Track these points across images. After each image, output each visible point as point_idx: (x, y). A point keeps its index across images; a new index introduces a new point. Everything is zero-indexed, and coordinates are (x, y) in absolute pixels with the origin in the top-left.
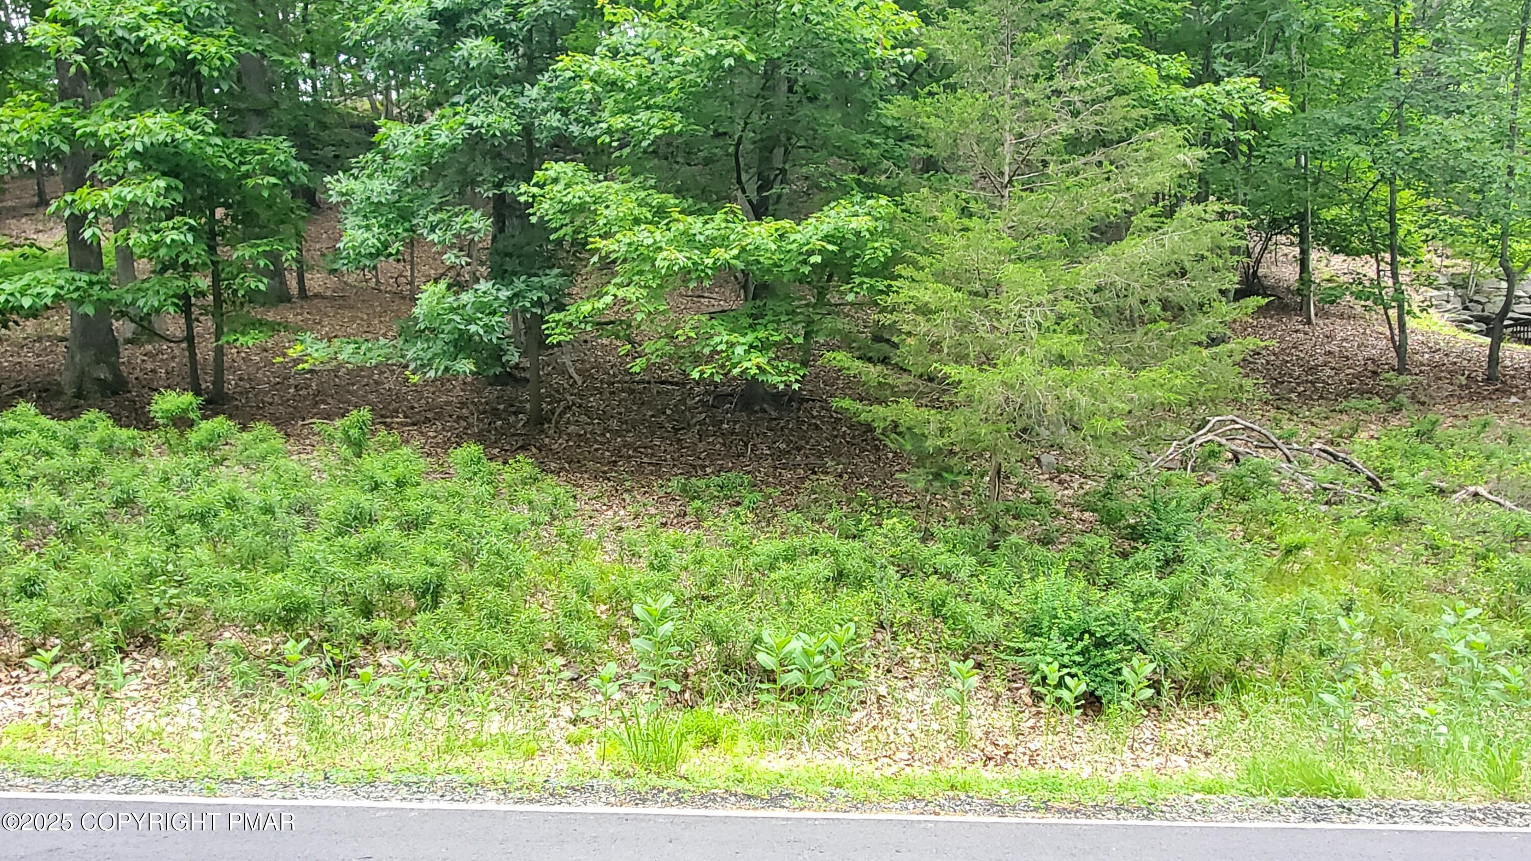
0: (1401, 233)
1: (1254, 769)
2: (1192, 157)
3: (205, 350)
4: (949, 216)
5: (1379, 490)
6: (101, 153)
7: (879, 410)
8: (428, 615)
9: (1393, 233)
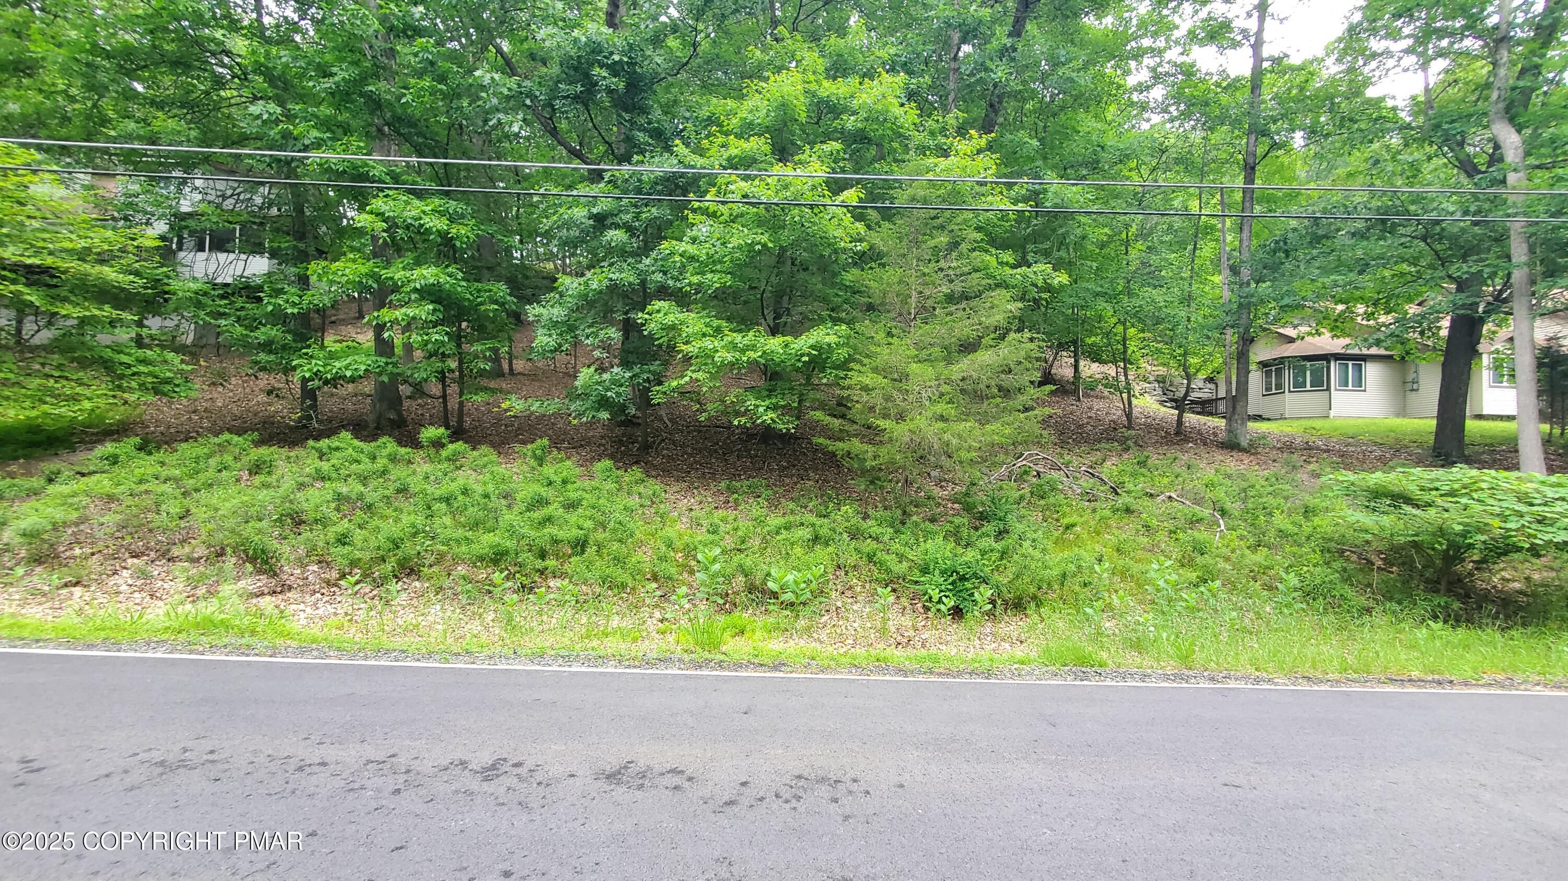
0: (1129, 352)
1: (1047, 650)
2: (1015, 307)
3: (453, 404)
4: (880, 336)
5: (1117, 494)
6: (396, 289)
7: (840, 445)
8: (578, 558)
9: (1125, 352)
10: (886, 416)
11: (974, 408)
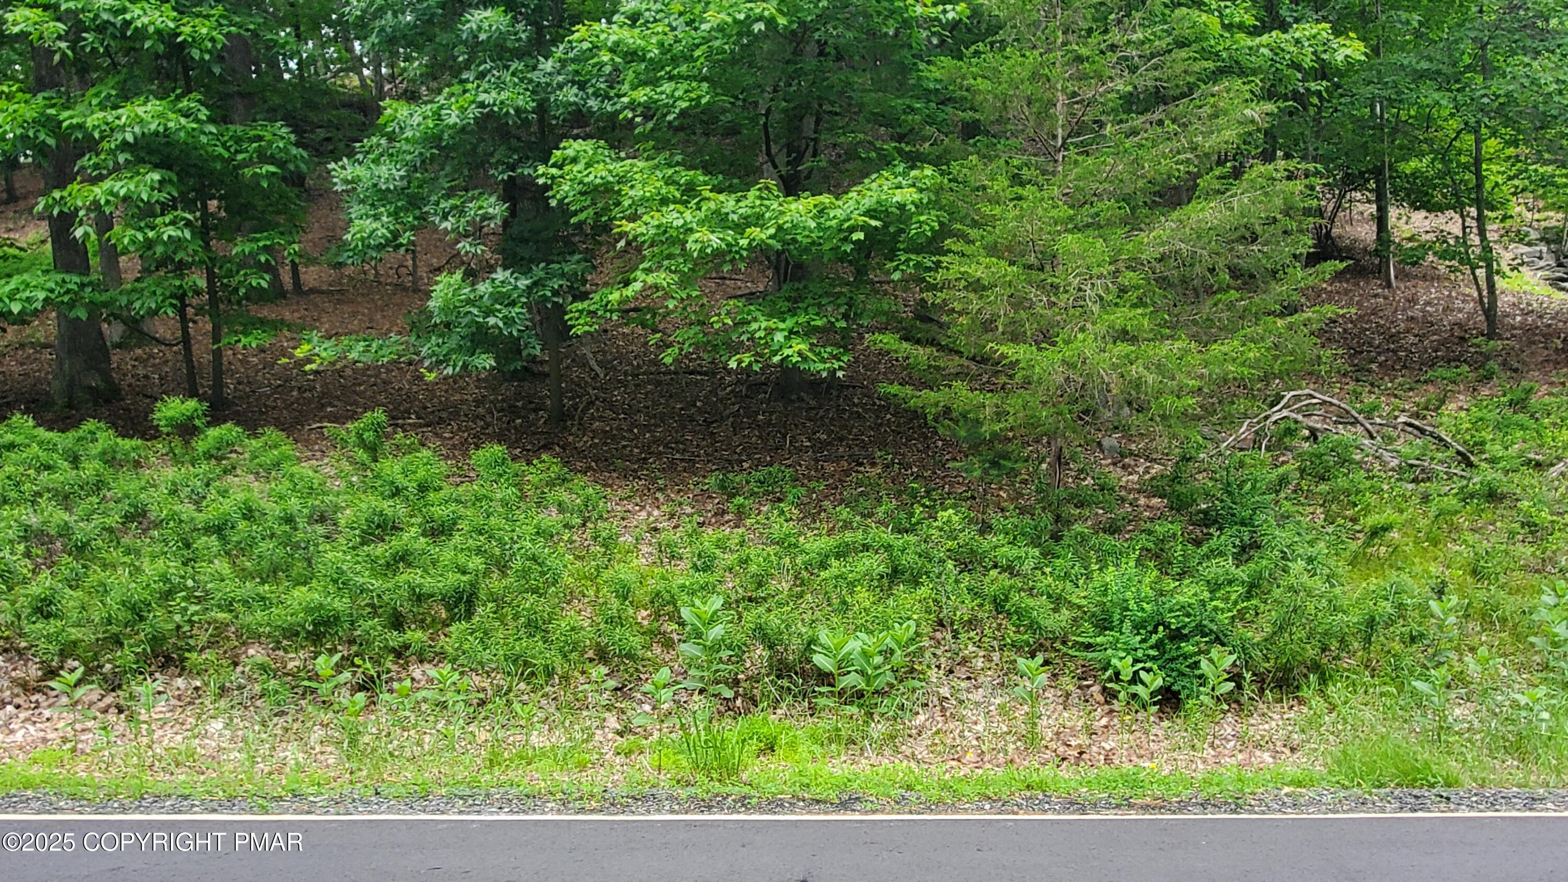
0: (1488, 186)
1: (1344, 761)
3: (202, 353)
5: (1470, 464)
6: (90, 144)
7: (930, 396)
9: (1479, 186)
10: (1016, 338)
11: (1186, 312)
